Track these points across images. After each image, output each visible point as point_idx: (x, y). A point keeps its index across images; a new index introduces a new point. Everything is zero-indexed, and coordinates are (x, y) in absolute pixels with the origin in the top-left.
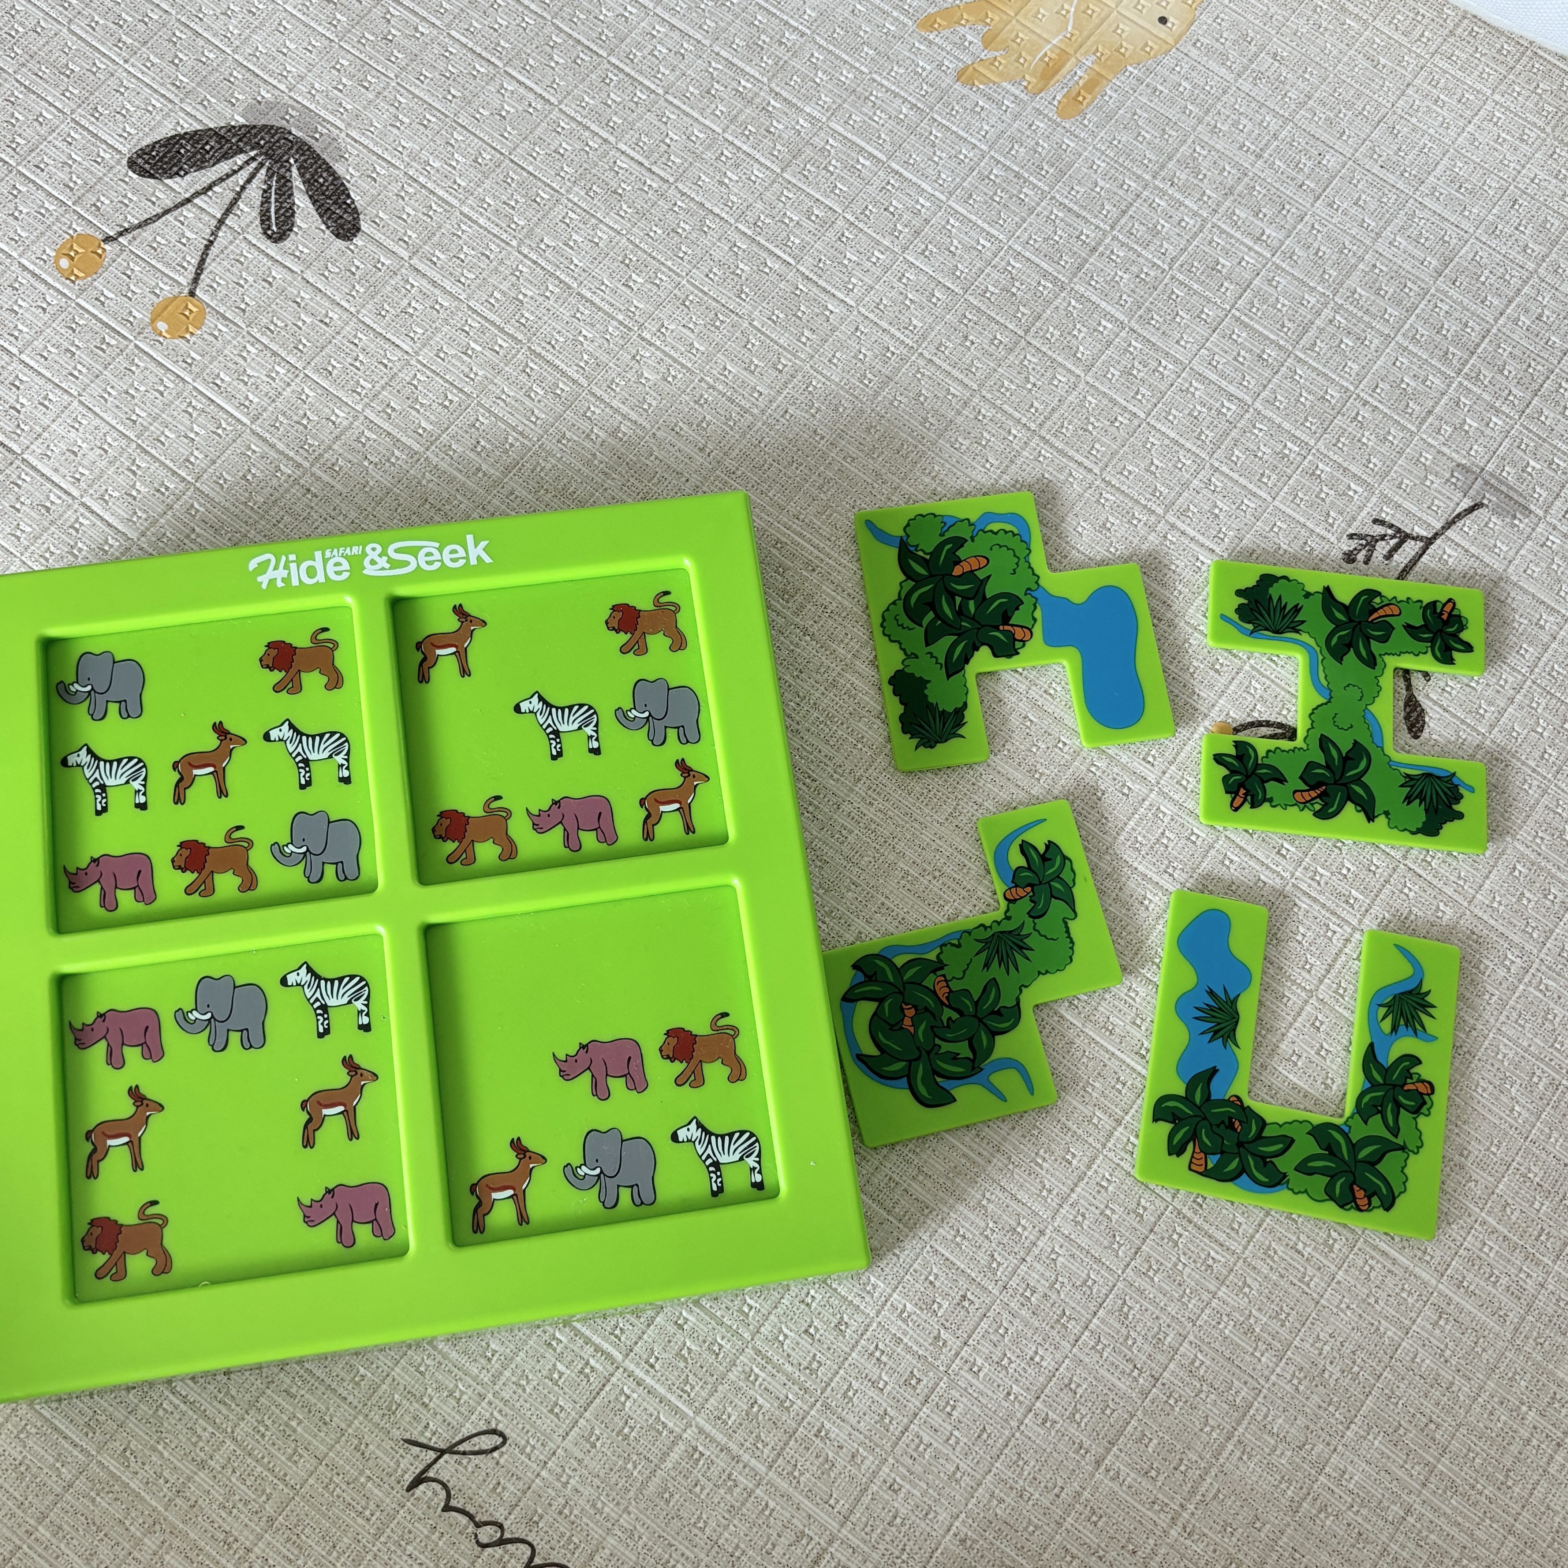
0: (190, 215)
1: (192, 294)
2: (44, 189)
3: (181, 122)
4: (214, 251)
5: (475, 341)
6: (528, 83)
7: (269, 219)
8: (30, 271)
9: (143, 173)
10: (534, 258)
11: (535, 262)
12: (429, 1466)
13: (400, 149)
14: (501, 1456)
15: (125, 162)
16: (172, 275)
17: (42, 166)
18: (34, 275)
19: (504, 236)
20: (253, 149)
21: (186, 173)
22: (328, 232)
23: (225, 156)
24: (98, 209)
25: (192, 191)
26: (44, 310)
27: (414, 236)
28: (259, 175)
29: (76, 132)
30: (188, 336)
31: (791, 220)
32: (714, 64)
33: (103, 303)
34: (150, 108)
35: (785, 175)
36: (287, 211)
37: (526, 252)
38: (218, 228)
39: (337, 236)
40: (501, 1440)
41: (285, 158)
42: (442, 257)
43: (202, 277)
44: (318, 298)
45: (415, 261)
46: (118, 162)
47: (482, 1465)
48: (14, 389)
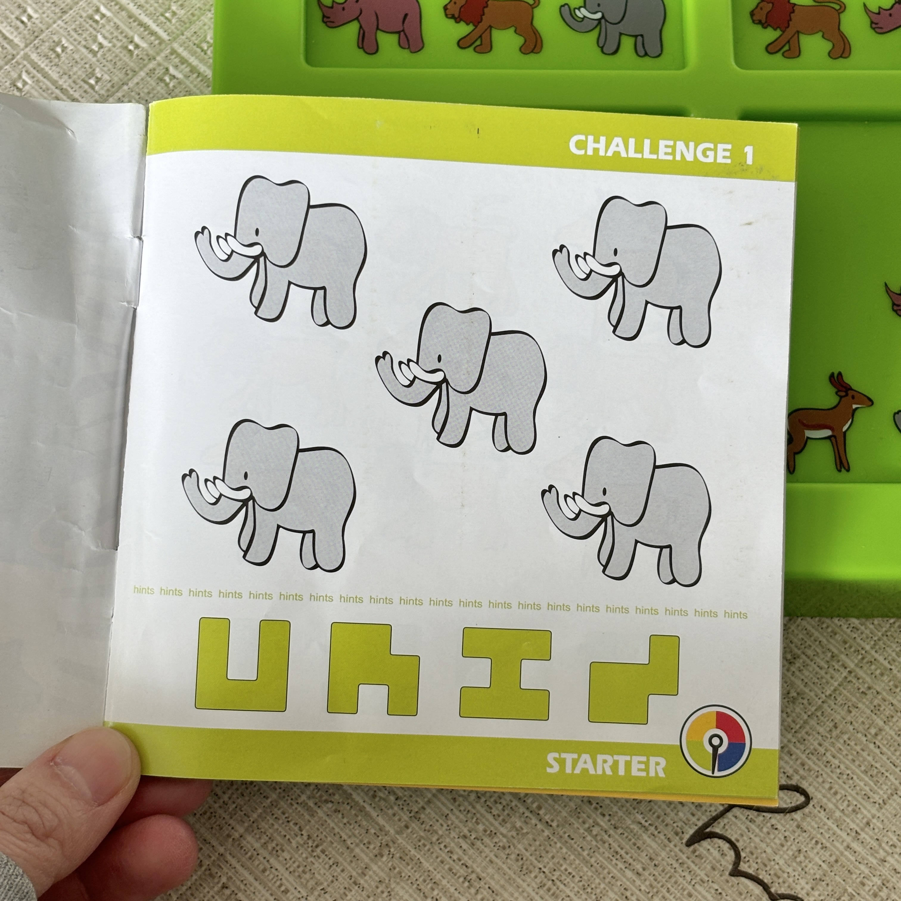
12: (715, 819)
14: (803, 819)
40: (802, 799)
47: (779, 826)
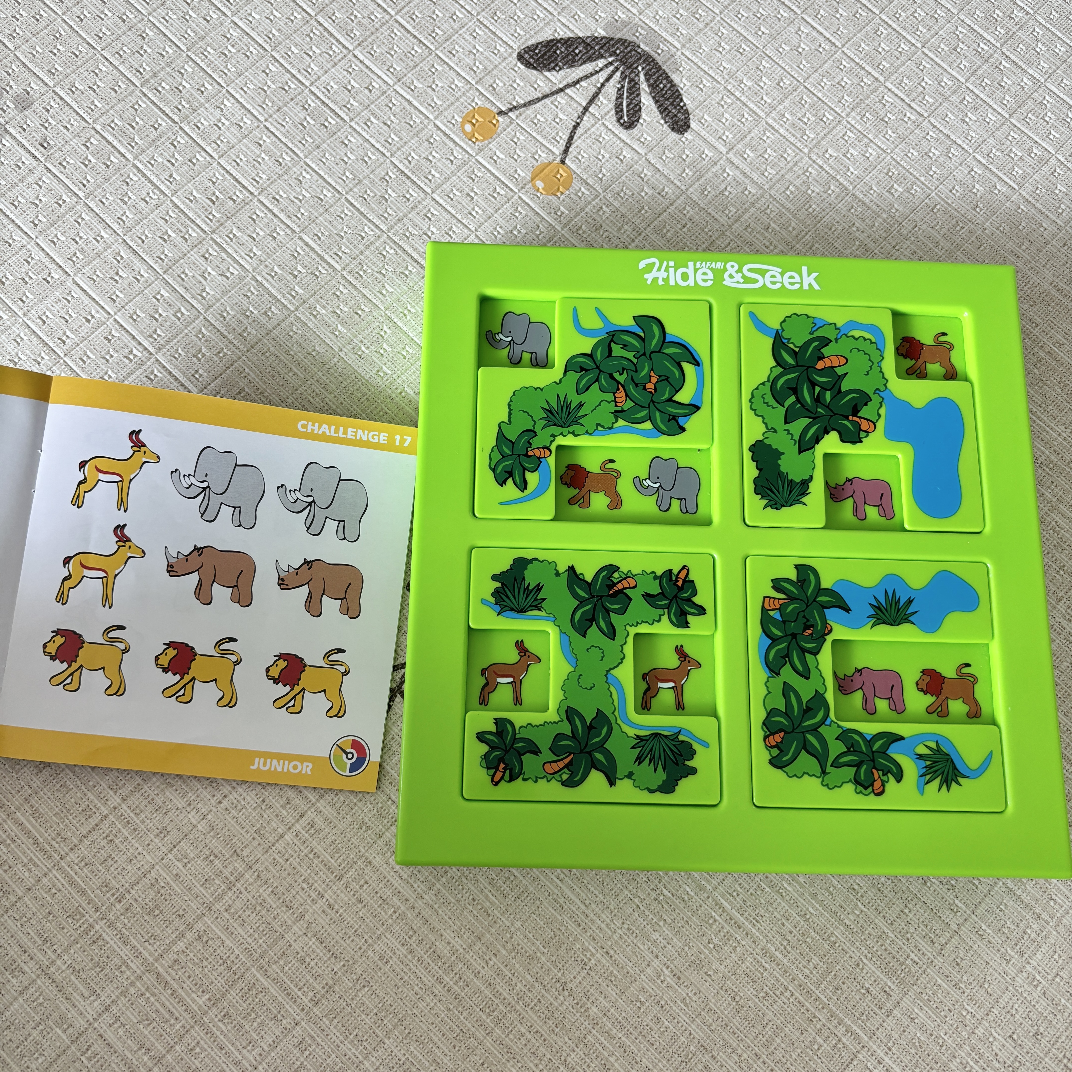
0: (563, 101)
1: (563, 162)
2: (454, 70)
3: (558, 30)
4: (580, 130)
5: (775, 222)
6: (819, 28)
7: (622, 110)
8: (442, 131)
9: (528, 65)
10: (821, 163)
11: (821, 167)
13: (722, 68)
15: (515, 55)
16: (548, 145)
17: (454, 52)
18: (445, 134)
19: (799, 144)
20: (611, 56)
21: (560, 69)
22: (665, 126)
23: (590, 59)
24: (494, 89)
25: (565, 83)
26: (452, 161)
27: (730, 136)
28: (615, 77)
29: (480, 29)
30: (559, 194)
31: (1016, 155)
32: (960, 29)
33: (495, 161)
34: (536, 17)
35: (1012, 120)
36: (635, 106)
37: (814, 158)
38: (584, 114)
39: (673, 129)
41: (635, 65)
42: (751, 155)
43: (571, 149)
44: (657, 176)
45: (731, 155)
46: (510, 55)
48: (427, 220)
